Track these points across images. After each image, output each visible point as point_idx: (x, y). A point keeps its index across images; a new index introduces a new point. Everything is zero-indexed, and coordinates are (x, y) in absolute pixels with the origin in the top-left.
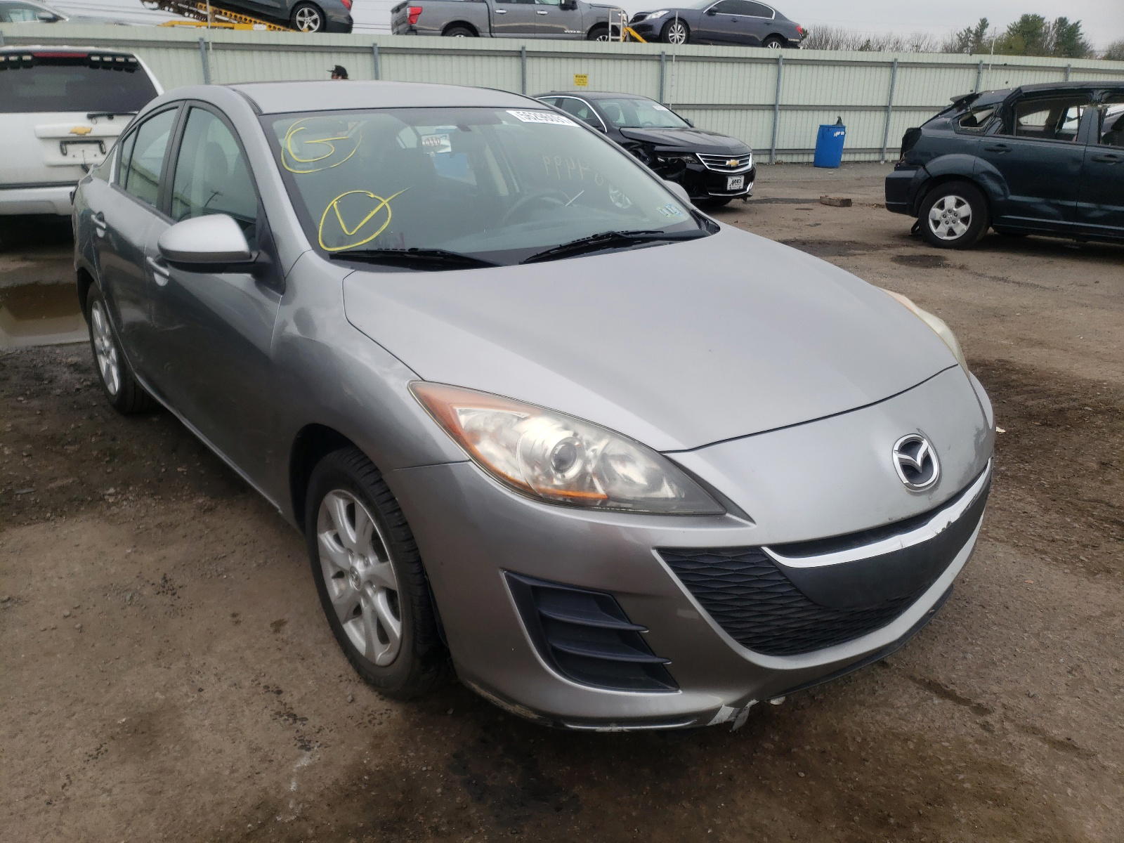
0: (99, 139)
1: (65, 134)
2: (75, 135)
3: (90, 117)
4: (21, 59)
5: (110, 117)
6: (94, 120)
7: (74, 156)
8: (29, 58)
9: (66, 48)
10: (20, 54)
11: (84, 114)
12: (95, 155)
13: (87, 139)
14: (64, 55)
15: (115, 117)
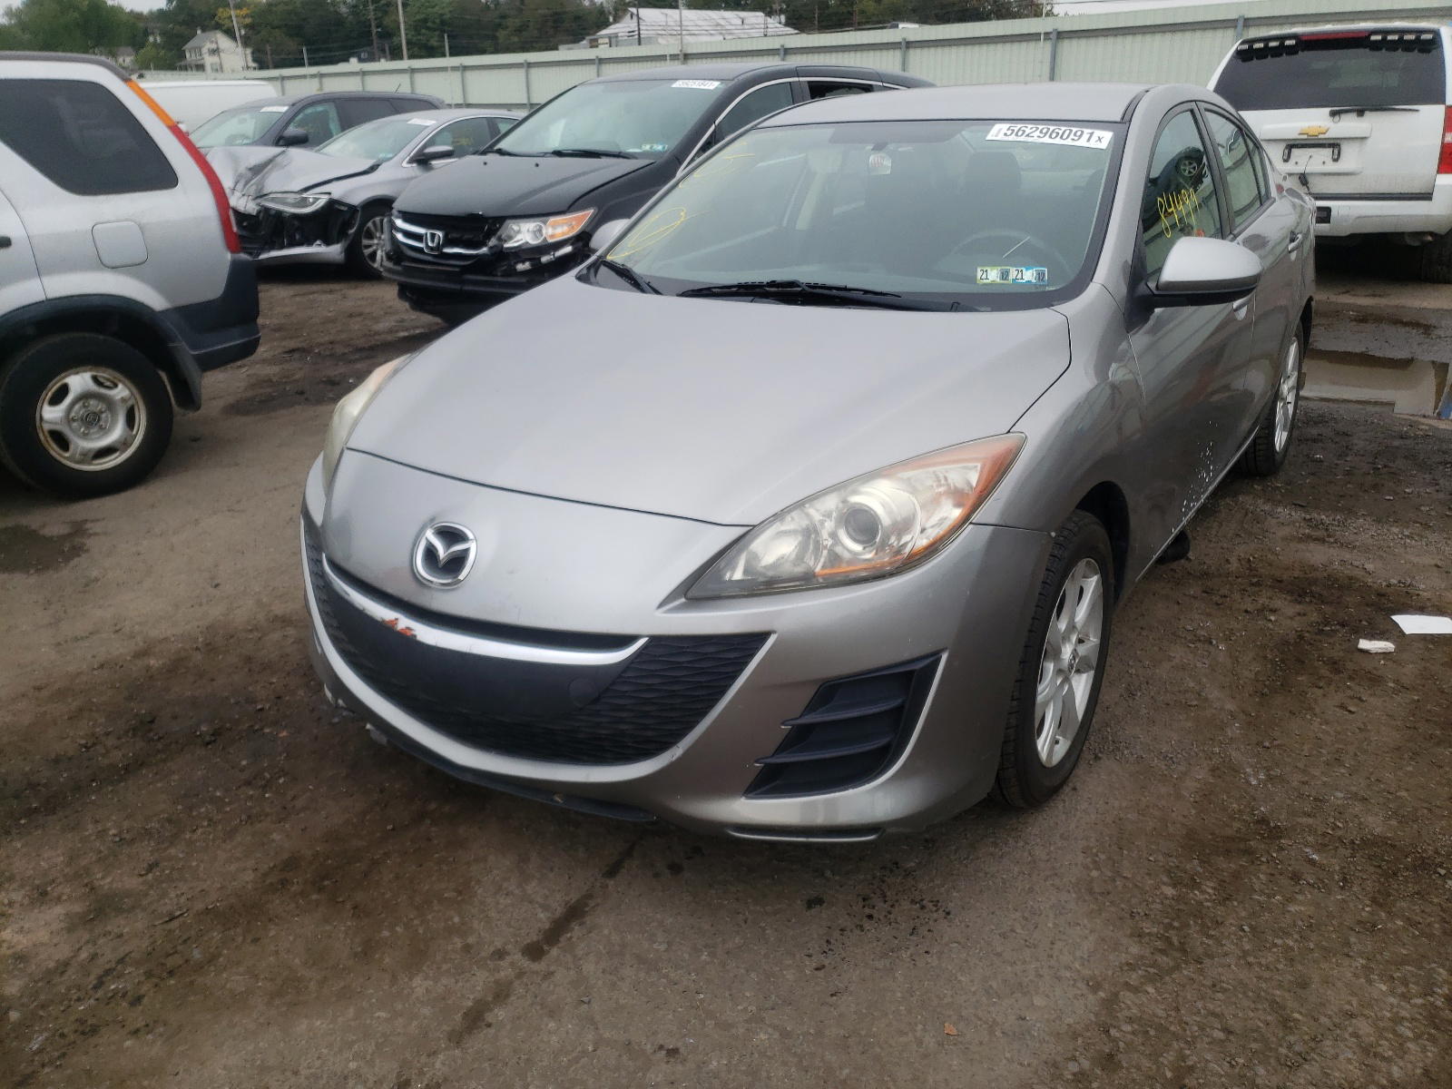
0: (1336, 142)
1: (1293, 135)
2: (1305, 137)
3: (1333, 114)
4: (1282, 44)
5: (1361, 113)
6: (1337, 118)
7: (1297, 163)
8: (1292, 42)
9: (1329, 27)
10: (1282, 38)
11: (1327, 110)
12: (1324, 163)
13: (1321, 142)
14: (1340, 36)
15: (1367, 113)
